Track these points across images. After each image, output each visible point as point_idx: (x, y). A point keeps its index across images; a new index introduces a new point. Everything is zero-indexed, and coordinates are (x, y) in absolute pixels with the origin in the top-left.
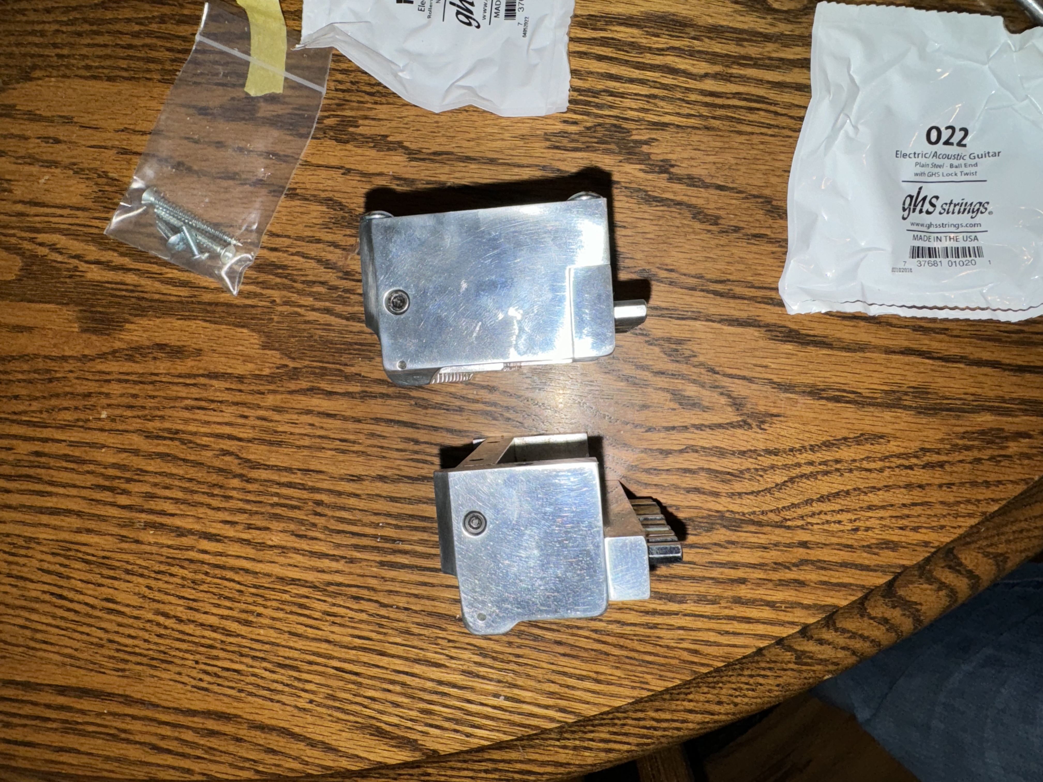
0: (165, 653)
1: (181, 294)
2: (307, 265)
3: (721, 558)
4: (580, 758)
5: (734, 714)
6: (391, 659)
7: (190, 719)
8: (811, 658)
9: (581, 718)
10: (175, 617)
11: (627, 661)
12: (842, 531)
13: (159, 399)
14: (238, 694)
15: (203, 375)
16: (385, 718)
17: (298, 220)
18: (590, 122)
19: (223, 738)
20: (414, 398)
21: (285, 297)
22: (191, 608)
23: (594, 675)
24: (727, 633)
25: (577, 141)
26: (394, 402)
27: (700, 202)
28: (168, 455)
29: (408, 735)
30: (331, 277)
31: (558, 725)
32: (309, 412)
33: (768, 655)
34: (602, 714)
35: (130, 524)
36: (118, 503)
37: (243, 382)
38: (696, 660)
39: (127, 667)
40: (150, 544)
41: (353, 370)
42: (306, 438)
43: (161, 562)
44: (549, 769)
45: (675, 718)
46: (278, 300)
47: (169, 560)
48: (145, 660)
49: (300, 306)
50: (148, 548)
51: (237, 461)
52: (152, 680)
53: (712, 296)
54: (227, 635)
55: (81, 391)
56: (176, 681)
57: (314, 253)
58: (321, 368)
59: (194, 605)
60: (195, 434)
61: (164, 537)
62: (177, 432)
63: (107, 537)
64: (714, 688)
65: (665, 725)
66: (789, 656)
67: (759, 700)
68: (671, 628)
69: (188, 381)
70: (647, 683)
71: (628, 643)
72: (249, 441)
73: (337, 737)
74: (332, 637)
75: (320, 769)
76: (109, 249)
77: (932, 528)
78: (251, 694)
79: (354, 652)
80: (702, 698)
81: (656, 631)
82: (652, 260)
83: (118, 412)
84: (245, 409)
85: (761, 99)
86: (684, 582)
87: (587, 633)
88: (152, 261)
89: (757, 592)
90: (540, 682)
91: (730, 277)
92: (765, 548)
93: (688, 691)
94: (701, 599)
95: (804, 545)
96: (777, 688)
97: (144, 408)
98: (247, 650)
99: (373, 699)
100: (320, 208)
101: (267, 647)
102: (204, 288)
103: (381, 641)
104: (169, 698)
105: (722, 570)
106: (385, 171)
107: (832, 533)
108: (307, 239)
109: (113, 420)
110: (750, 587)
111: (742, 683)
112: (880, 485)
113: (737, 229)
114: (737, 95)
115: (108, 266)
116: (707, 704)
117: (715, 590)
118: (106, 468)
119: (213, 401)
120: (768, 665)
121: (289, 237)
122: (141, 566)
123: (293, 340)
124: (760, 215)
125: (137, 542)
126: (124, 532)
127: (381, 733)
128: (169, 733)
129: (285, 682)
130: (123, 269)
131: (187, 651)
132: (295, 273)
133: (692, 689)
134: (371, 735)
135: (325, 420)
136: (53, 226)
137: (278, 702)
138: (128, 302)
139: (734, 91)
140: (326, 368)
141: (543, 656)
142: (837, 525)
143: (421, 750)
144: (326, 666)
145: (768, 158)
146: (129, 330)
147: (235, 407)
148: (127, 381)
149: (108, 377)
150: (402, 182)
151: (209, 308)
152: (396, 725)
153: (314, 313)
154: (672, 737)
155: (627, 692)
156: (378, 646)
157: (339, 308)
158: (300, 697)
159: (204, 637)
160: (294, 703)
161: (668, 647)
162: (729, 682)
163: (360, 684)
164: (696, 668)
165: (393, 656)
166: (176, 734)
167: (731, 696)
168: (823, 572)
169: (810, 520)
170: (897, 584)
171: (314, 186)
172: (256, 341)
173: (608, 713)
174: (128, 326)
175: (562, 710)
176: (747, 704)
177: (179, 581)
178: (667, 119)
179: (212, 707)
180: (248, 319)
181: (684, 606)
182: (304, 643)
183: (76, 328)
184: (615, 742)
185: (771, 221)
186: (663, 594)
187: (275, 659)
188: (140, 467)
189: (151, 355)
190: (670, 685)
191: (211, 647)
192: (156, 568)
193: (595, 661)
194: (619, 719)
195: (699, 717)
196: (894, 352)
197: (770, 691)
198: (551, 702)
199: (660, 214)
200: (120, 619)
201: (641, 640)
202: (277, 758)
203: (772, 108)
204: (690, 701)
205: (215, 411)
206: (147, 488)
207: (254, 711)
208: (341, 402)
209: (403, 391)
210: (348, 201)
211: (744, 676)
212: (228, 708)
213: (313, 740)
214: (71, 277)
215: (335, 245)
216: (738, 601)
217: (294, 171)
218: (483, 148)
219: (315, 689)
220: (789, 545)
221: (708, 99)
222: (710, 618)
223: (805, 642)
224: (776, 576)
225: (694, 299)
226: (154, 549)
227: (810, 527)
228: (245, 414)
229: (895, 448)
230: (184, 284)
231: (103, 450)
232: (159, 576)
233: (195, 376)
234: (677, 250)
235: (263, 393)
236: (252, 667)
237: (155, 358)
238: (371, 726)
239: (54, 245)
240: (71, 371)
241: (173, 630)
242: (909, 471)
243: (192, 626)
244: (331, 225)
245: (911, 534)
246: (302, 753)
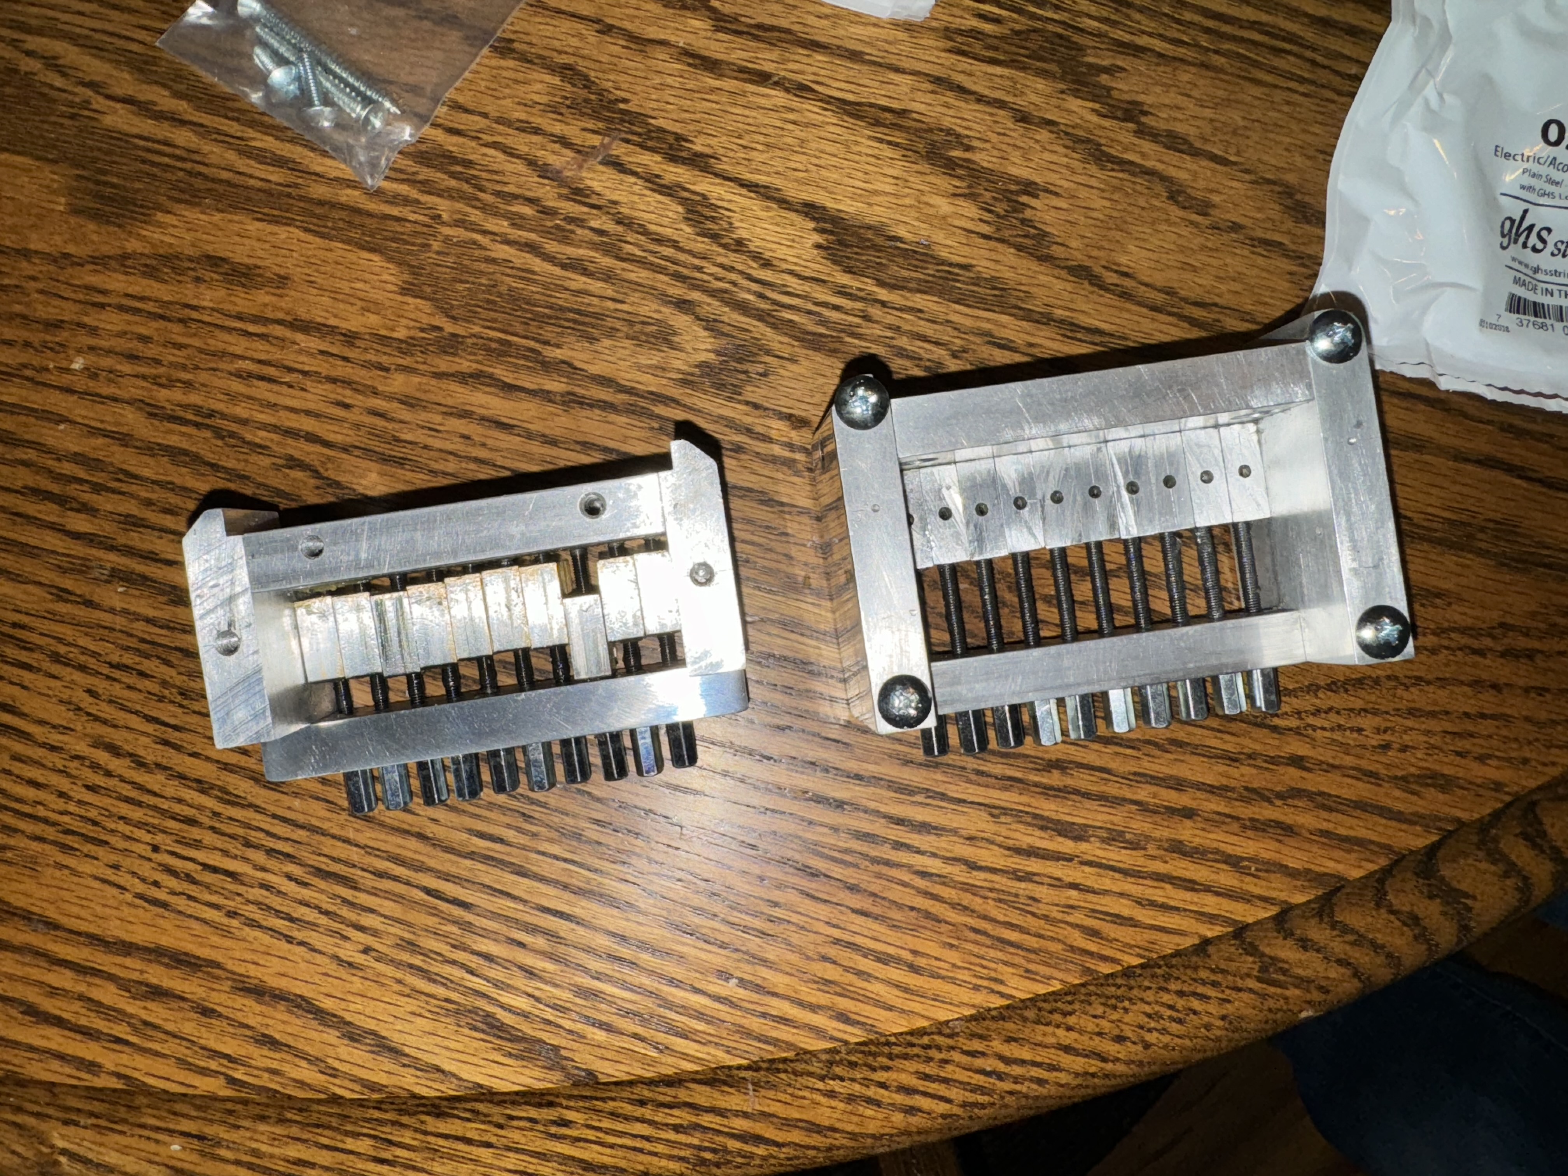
0: (95, 823)
1: (272, 178)
2: (509, 167)
3: (1157, 767)
4: (855, 1119)
5: (1141, 1064)
6: (536, 884)
7: (119, 960)
8: (1284, 972)
9: (873, 1037)
10: (131, 755)
11: (972, 936)
12: (1364, 747)
13: (189, 351)
14: (226, 921)
15: (280, 322)
16: (506, 998)
17: (507, 91)
18: (1021, 23)
19: (175, 1005)
20: (658, 417)
21: (459, 212)
22: (166, 743)
23: (909, 957)
24: (1153, 904)
25: (996, 49)
26: (622, 420)
27: (1182, 175)
28: (185, 453)
29: (545, 1036)
30: (548, 193)
31: (829, 1045)
32: (465, 414)
33: (1216, 957)
34: (911, 1033)
35: (82, 569)
36: (68, 527)
37: (353, 345)
38: (1093, 947)
39: (12, 842)
40: (112, 611)
41: (559, 354)
42: (451, 458)
43: (128, 648)
44: (796, 1136)
45: (1039, 1059)
46: (445, 216)
47: (143, 646)
48: (50, 833)
49: (484, 232)
50: (106, 618)
51: (313, 482)
52: (58, 873)
53: (1186, 325)
54: (228, 802)
55: (44, 316)
56: (104, 881)
57: (524, 149)
58: (500, 341)
59: (174, 736)
60: (244, 422)
61: (143, 602)
62: (211, 414)
63: (30, 588)
64: (1115, 1008)
65: (1017, 1070)
66: (1249, 963)
67: (1187, 1042)
68: (1057, 883)
69: (251, 328)
70: (1002, 982)
71: (977, 903)
72: (345, 449)
73: (407, 1027)
74: (431, 830)
75: (357, 1088)
76: (156, 83)
77: (1509, 760)
78: (252, 923)
79: (468, 862)
80: (1090, 1025)
81: (1030, 886)
82: (1095, 253)
83: (107, 362)
84: (348, 392)
85: (1291, 38)
86: (1088, 804)
87: (906, 877)
88: (230, 114)
89: (1211, 836)
90: (808, 958)
91: (1217, 300)
92: (1232, 759)
93: (1069, 1008)
94: (1114, 837)
95: (1297, 761)
96: (1220, 1023)
97: (158, 362)
98: (262, 835)
99: (488, 957)
100: (548, 78)
101: (301, 835)
102: (317, 174)
103: (524, 848)
104: (83, 913)
105: (1155, 789)
106: (672, 39)
107: (1346, 749)
108: (518, 125)
109: (94, 376)
110: (1200, 825)
111: (1163, 1004)
112: (1430, 677)
113: (1236, 227)
114: (1254, 25)
115: (147, 110)
116: (1097, 1039)
117: (1140, 825)
118: (59, 460)
119: (290, 370)
120: (1213, 977)
121: (485, 115)
122: (84, 651)
123: (460, 287)
124: (1274, 210)
125: (89, 603)
126: (68, 583)
127: (492, 1026)
128: (68, 985)
129: (325, 906)
130: (174, 119)
131: (140, 825)
132: (484, 175)
133: (1077, 1006)
134: (474, 1028)
135: (491, 433)
136: (60, 26)
137: (302, 943)
138: (168, 176)
139: (1253, 18)
140: (509, 344)
141: (823, 911)
142: (1355, 735)
143: (563, 1069)
144: (408, 883)
145: (1294, 126)
146: (160, 225)
147: (328, 386)
148: (136, 311)
149: (101, 299)
150: (697, 62)
151: (318, 210)
152: (525, 1015)
153: (506, 248)
154: (1026, 1097)
155: (965, 995)
156: (515, 857)
157: (552, 247)
158: (346, 938)
159: (180, 801)
160: (332, 950)
161: (1046, 918)
162: (1142, 1000)
163: (468, 927)
164: (1092, 964)
165: (541, 879)
166: (82, 988)
167: (1142, 1028)
168: (1324, 814)
169: (1311, 720)
170: (1441, 854)
171: (545, 41)
172: (392, 279)
173: (921, 1032)
174: (160, 216)
175: (843, 1017)
176: (1166, 1047)
177: (155, 688)
178: (1143, 41)
179: (165, 941)
180: (385, 239)
181: (1084, 846)
182: (374, 835)
183: (61, 204)
184: (925, 1094)
185: (1289, 224)
186: (1049, 820)
187: (314, 860)
188: (125, 467)
189: (191, 273)
190: (1042, 989)
191: (191, 822)
192: (115, 658)
193: (914, 930)
194: (939, 1048)
195: (1078, 1064)
196: (1467, 460)
197: (1208, 1027)
198: (823, 999)
199: (1115, 182)
200: (19, 748)
201: (1000, 901)
202: (277, 1056)
203: (1308, 54)
204: (1069, 1029)
205: (291, 386)
206: (131, 508)
207: (249, 956)
208: (526, 405)
209: (641, 402)
210: (600, 75)
211: (1168, 991)
212: (201, 945)
213: (358, 1027)
214: (73, 117)
215: (563, 141)
216: (1177, 848)
217: (515, 13)
218: (841, 32)
219: (381, 927)
220: (1273, 760)
221: (1210, 23)
222: (1125, 872)
223: (1280, 941)
224: (1245, 811)
225: (1156, 325)
226: (120, 622)
227: (1310, 732)
228: (348, 401)
229: (1457, 617)
230: (280, 162)
231: (62, 427)
232: (117, 674)
233: (267, 321)
234: (1137, 243)
235: (387, 370)
236: (263, 869)
237: (198, 280)
238: (475, 1011)
239: (55, 58)
240: (34, 278)
241: (123, 780)
242: (1477, 658)
243: (161, 777)
244: (563, 110)
245: (1475, 765)
246: (330, 1051)
